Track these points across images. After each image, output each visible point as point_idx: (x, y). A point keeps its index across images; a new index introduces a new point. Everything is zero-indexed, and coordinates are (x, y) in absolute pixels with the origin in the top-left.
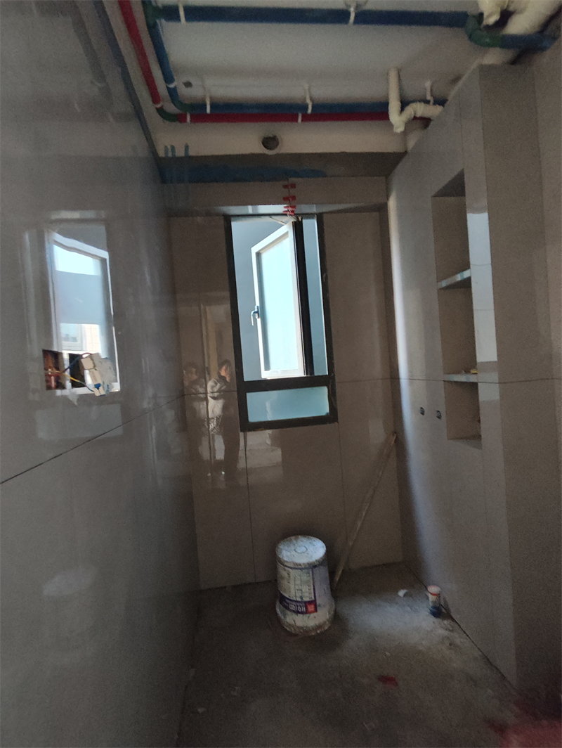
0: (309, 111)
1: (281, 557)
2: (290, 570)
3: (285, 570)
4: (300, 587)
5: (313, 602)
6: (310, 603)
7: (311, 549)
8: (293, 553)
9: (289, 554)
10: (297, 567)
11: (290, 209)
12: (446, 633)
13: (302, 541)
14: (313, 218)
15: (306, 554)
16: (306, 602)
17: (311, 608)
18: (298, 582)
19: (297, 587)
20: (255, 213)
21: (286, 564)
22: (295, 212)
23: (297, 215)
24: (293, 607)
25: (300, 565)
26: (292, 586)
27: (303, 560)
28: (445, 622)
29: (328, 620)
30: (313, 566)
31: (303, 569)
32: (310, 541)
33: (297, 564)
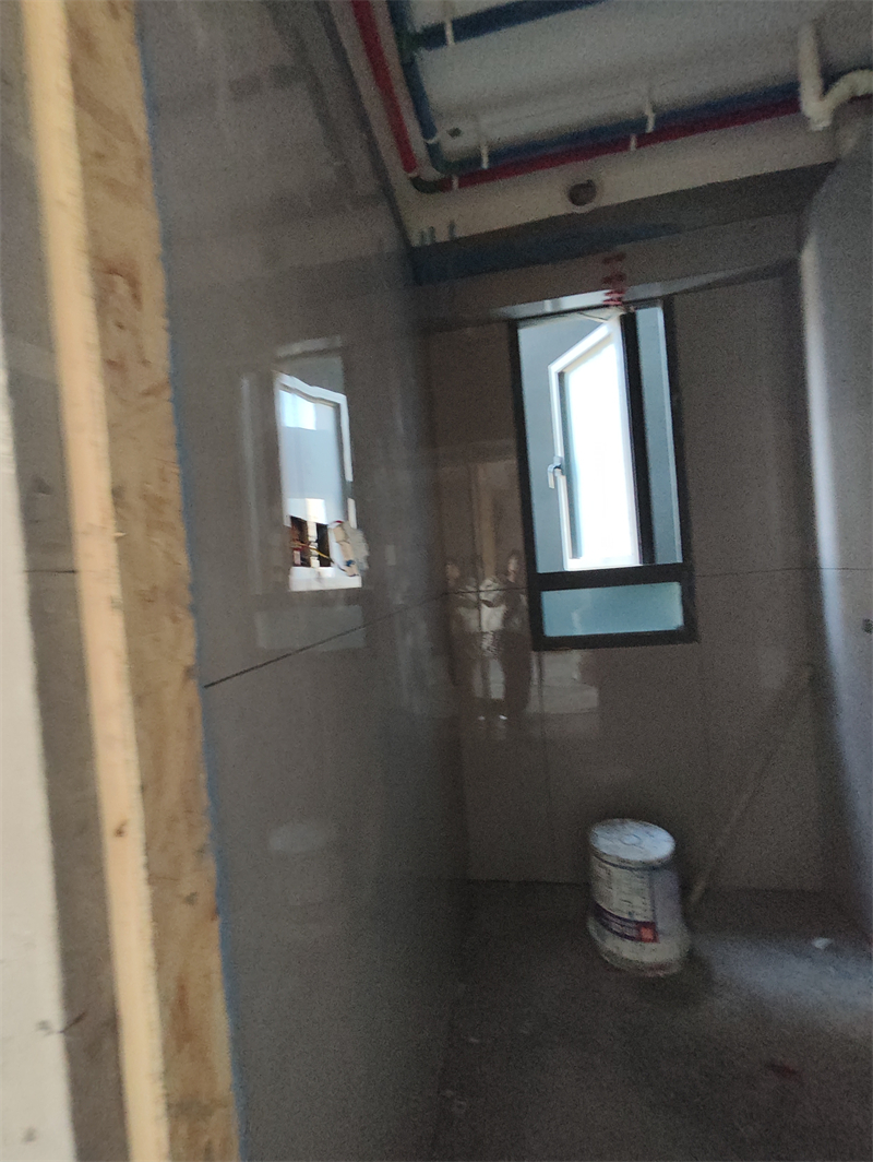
0: (650, 128)
1: (596, 846)
2: (611, 868)
3: (603, 867)
4: (629, 898)
5: (651, 925)
6: (645, 925)
7: (647, 842)
8: (619, 844)
9: (609, 843)
10: (624, 865)
11: (616, 296)
13: (632, 828)
14: (655, 306)
15: (638, 848)
16: (637, 922)
17: (647, 934)
18: (624, 889)
19: (623, 897)
20: (557, 310)
21: (605, 858)
22: (625, 300)
23: (626, 304)
24: (616, 927)
25: (629, 862)
26: (614, 892)
27: (635, 856)
30: (650, 868)
31: (635, 869)
32: (646, 829)
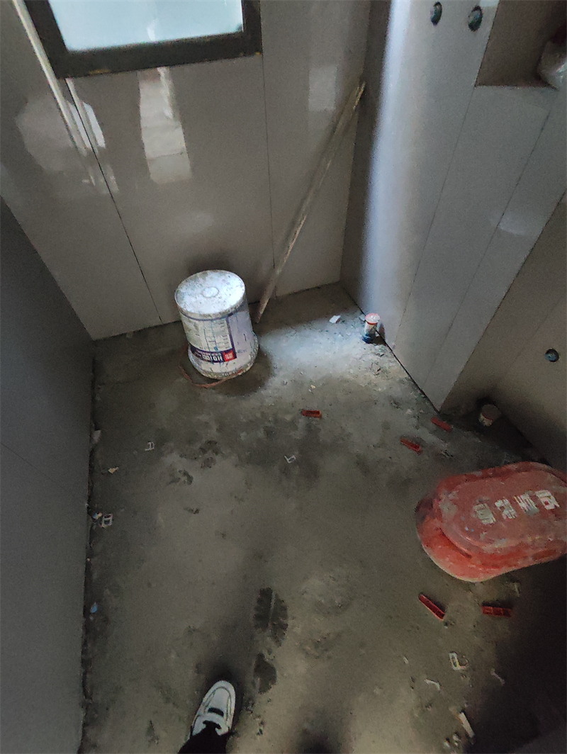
1: (182, 306)
2: (197, 322)
3: (190, 322)
4: (213, 339)
5: (231, 351)
6: (227, 352)
7: (224, 290)
8: (200, 298)
9: (193, 300)
10: (206, 318)
12: (376, 358)
13: (211, 278)
15: (216, 299)
16: (221, 352)
17: (230, 356)
18: (210, 334)
19: (208, 339)
21: (189, 315)
24: (207, 358)
25: (209, 315)
26: (202, 337)
27: (214, 309)
28: (377, 347)
29: (250, 362)
30: (228, 315)
31: (215, 320)
32: (223, 278)
33: (204, 315)
